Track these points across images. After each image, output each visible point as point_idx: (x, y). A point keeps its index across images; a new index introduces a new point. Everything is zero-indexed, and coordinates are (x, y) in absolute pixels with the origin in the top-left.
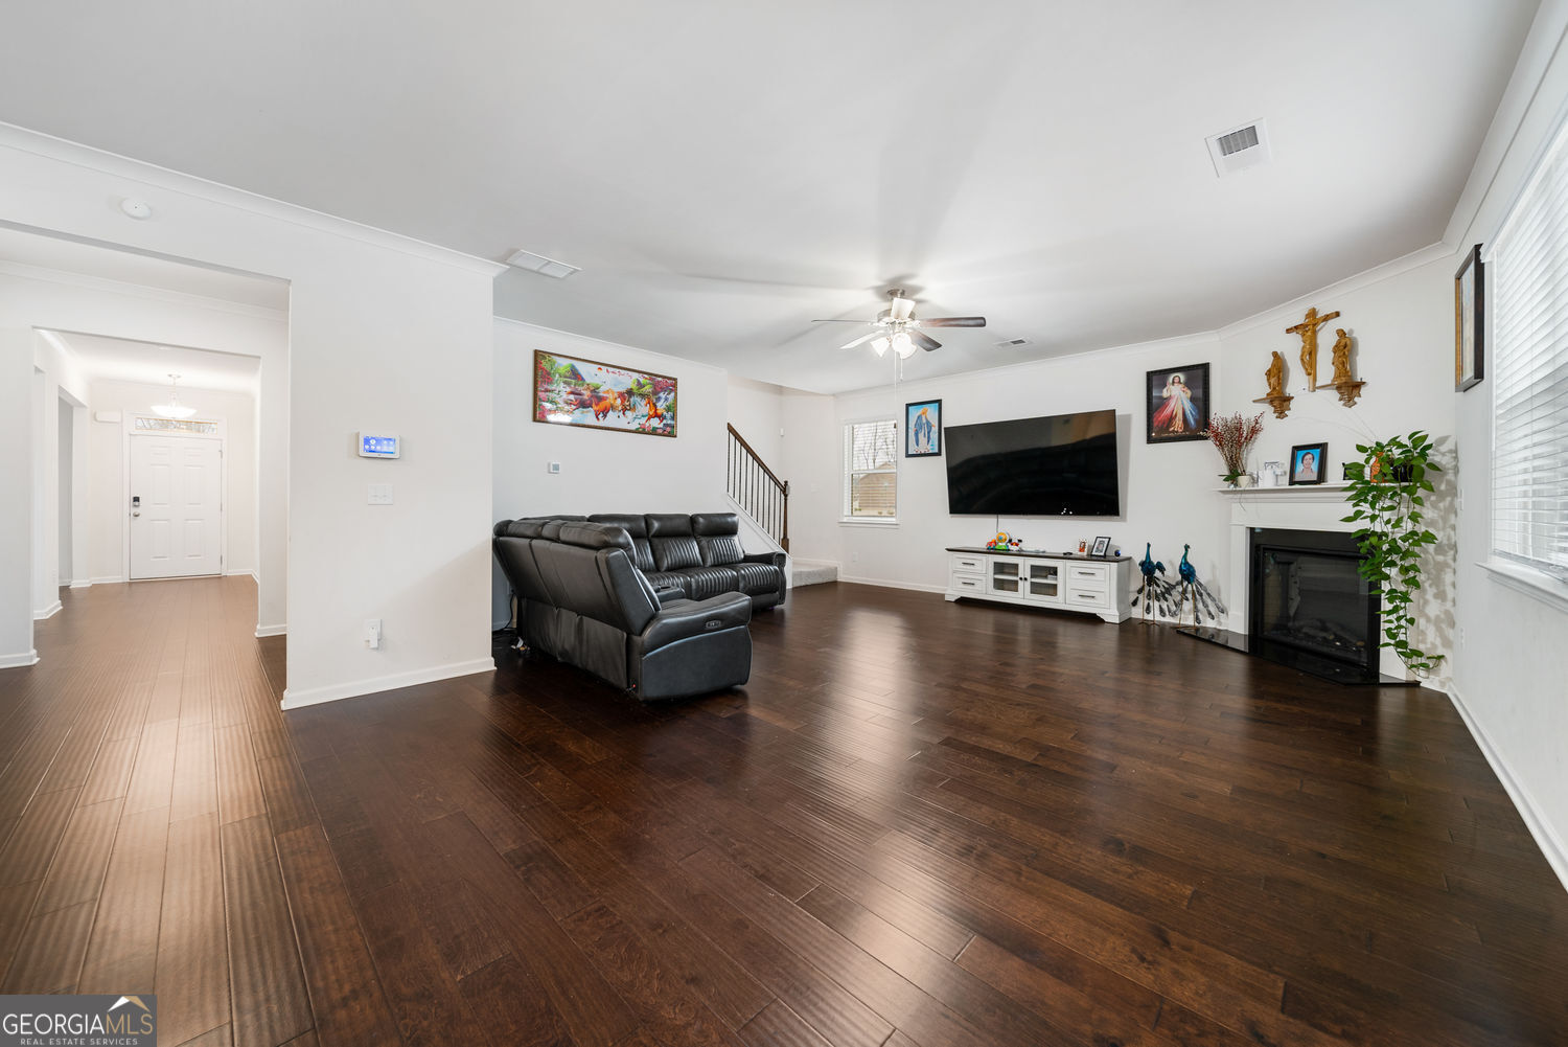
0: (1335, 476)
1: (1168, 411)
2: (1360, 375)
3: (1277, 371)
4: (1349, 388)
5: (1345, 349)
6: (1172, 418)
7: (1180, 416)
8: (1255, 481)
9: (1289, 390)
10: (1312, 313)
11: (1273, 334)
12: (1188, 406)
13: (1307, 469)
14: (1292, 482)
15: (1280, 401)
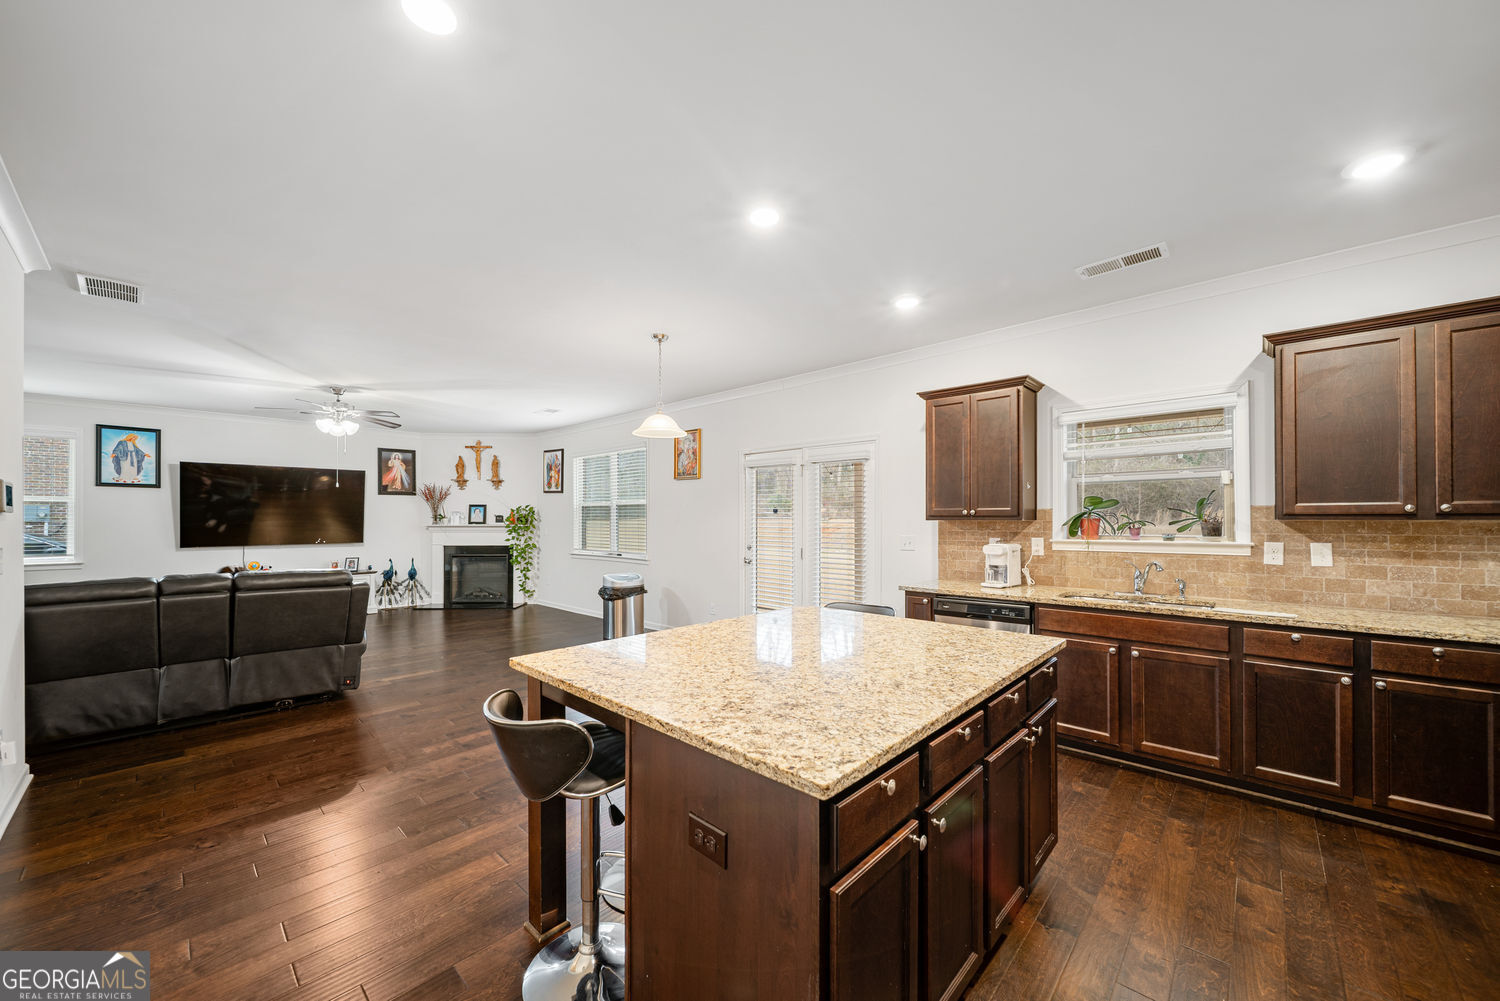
0: (491, 520)
1: (392, 475)
2: (502, 477)
3: (460, 466)
4: (497, 482)
5: (496, 464)
6: (394, 481)
7: (399, 480)
8: (449, 521)
9: (466, 477)
10: (479, 443)
11: (458, 448)
12: (404, 474)
13: (477, 516)
14: (470, 523)
15: (462, 482)
